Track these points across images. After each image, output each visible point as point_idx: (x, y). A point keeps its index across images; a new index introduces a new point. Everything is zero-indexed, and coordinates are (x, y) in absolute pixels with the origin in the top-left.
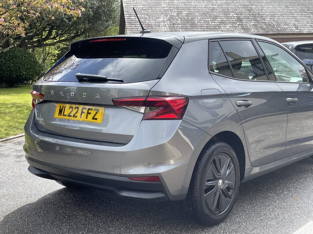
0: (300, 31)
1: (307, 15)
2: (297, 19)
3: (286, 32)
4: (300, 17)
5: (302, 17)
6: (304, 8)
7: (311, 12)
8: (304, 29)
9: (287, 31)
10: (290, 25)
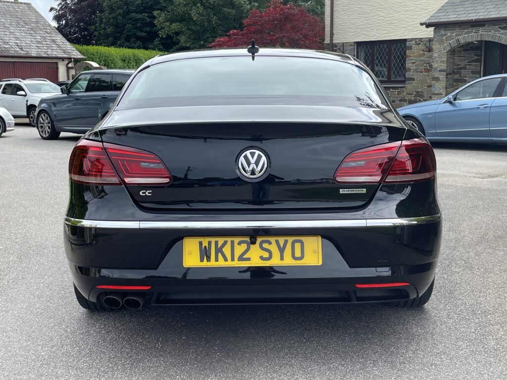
0: (27, 54)
1: (27, 32)
2: (17, 36)
3: (11, 54)
4: (19, 34)
5: (23, 34)
6: (19, 22)
7: (30, 27)
8: (30, 50)
9: (11, 52)
10: (11, 44)
